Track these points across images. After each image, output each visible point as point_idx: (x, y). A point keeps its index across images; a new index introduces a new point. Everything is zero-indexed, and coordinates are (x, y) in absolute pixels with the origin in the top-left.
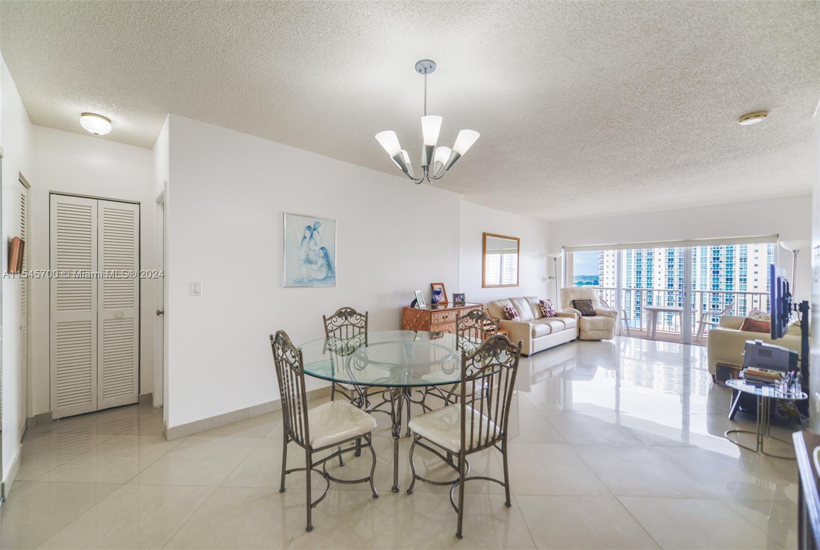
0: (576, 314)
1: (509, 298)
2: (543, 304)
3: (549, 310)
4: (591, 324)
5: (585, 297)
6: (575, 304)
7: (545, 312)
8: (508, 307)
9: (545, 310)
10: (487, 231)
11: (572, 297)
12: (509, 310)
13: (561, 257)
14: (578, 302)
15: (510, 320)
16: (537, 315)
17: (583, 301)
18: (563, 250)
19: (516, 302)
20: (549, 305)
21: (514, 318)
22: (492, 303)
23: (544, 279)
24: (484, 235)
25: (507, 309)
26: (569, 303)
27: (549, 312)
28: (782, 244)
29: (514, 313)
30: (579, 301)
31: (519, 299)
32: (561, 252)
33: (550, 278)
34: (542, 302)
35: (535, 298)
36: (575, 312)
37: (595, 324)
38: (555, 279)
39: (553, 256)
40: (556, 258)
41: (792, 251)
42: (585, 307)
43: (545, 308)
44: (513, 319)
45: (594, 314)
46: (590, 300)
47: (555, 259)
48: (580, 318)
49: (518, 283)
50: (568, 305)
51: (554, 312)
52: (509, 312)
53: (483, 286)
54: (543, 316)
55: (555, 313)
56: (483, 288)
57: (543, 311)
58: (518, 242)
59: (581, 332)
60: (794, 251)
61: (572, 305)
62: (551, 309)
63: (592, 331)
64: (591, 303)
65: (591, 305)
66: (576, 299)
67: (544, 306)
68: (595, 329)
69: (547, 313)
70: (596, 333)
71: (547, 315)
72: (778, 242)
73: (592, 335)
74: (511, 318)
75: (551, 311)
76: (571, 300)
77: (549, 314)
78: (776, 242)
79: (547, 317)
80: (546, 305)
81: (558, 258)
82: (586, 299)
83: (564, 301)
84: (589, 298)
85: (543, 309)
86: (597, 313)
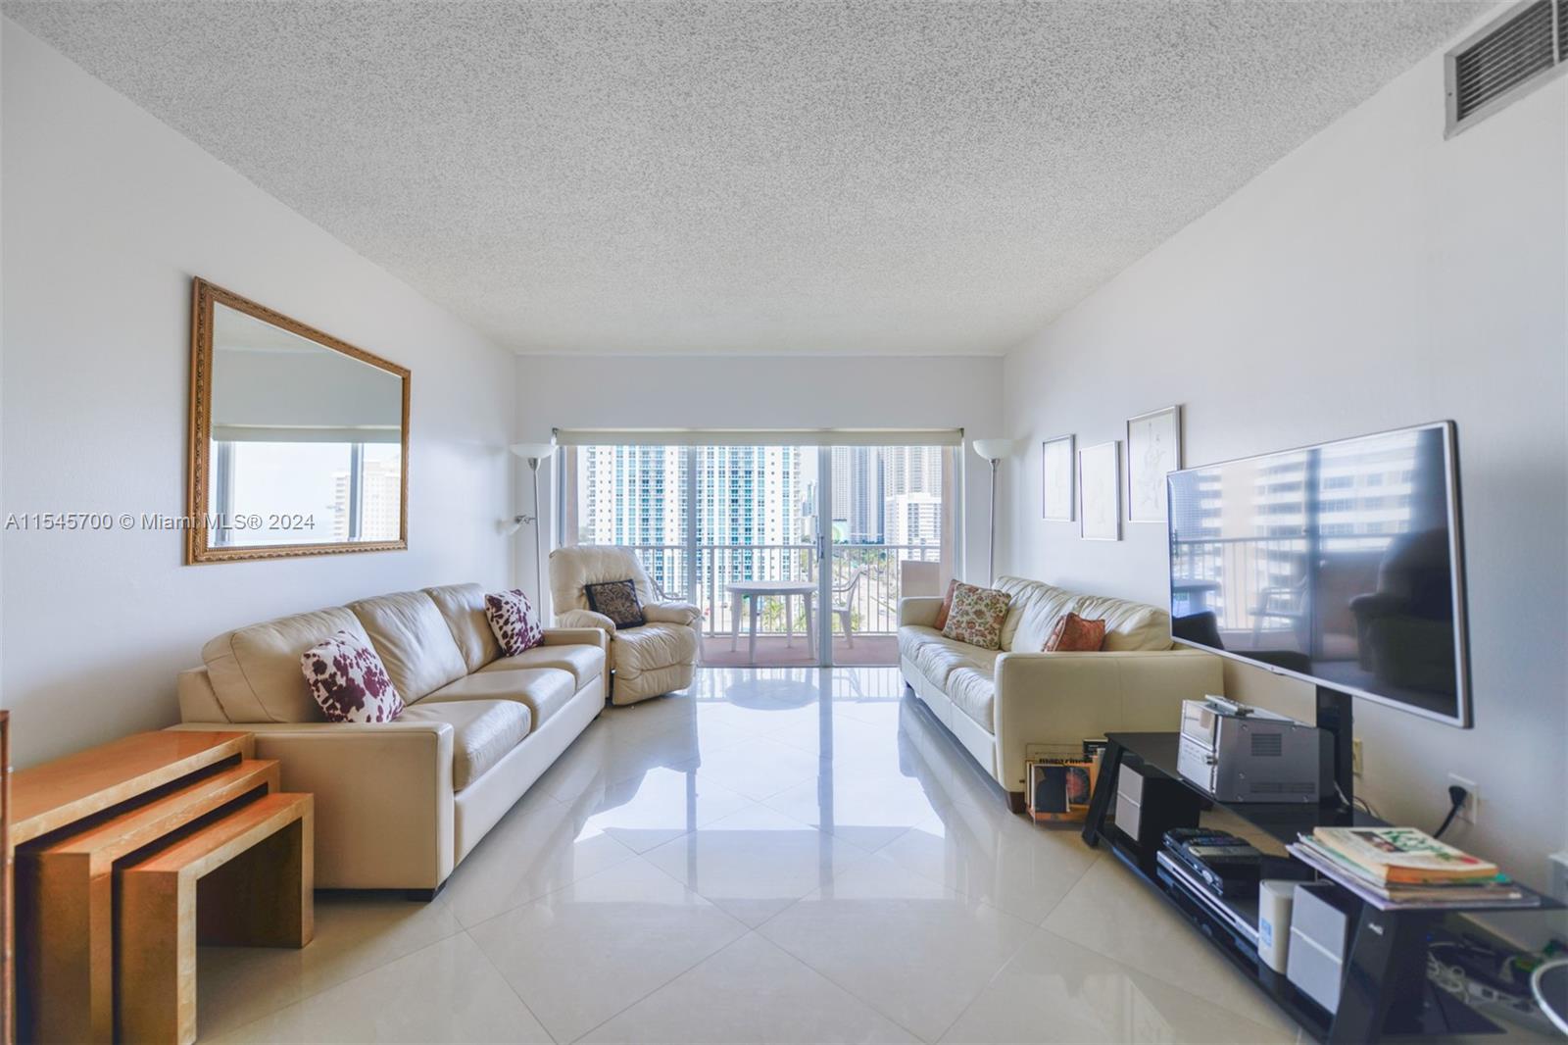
0: (602, 631)
1: (348, 602)
2: (499, 608)
3: (518, 626)
4: (642, 656)
5: (618, 573)
6: (593, 596)
7: (505, 635)
8: (328, 654)
9: (509, 628)
10: (215, 277)
11: (585, 577)
12: (331, 669)
13: (550, 457)
14: (598, 589)
15: (339, 719)
16: (477, 653)
17: (613, 583)
18: (554, 441)
19: (387, 618)
20: (519, 611)
21: (360, 705)
22: (235, 644)
23: (499, 525)
24: (202, 297)
25: (319, 667)
26: (575, 593)
27: (519, 634)
28: (978, 447)
29: (360, 681)
30: (603, 585)
31: (402, 602)
32: (550, 442)
33: (518, 520)
34: (495, 602)
35: (471, 587)
36: (598, 624)
37: (654, 654)
38: (533, 522)
39: (525, 451)
40: (535, 461)
41: (990, 462)
42: (618, 603)
43: (507, 622)
44: (353, 713)
45: (639, 620)
46: (631, 581)
47: (534, 463)
48: (612, 640)
49: (403, 536)
50: (574, 602)
51: (535, 631)
52: (329, 684)
53: (194, 551)
54: (499, 651)
55: (538, 636)
56: (186, 562)
57: (499, 634)
58: (406, 382)
59: (617, 682)
60: (993, 461)
61: (584, 599)
62: (526, 624)
63: (647, 674)
64: (633, 589)
65: (635, 596)
66: (594, 583)
67: (501, 616)
68: (651, 666)
69: (512, 641)
70: (654, 679)
71: (511, 647)
72: (963, 444)
73: (646, 686)
74: (346, 710)
75: (526, 630)
76: (580, 587)
77: (518, 644)
78: (959, 444)
79: (512, 655)
80: (508, 611)
81: (539, 461)
82: (621, 577)
83: (562, 591)
84: (627, 575)
85: (501, 628)
86: (650, 615)
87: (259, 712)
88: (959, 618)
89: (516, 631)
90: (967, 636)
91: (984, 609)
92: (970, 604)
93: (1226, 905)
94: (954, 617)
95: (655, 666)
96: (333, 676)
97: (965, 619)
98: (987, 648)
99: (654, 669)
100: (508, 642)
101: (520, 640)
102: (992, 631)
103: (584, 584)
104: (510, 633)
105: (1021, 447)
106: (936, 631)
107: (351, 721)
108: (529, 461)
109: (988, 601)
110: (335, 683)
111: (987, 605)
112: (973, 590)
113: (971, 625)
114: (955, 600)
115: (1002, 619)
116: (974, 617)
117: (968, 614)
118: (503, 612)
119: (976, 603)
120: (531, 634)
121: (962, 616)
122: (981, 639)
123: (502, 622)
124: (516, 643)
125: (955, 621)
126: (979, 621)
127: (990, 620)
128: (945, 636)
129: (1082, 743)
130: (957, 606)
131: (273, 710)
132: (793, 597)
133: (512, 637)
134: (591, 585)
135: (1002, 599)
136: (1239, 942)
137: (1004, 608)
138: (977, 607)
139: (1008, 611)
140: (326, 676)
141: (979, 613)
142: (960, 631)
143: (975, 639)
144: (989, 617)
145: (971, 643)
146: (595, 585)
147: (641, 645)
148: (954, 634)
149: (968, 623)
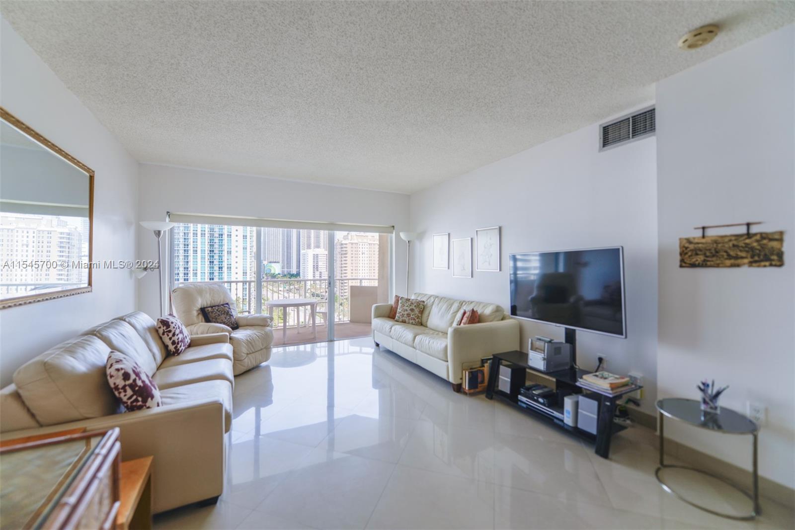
2: (167, 327)
3: (180, 336)
4: (248, 346)
5: (218, 300)
6: (207, 314)
7: (174, 343)
8: (128, 367)
9: (175, 338)
11: (200, 303)
12: (133, 376)
14: (210, 309)
16: (158, 356)
17: (218, 306)
18: (168, 219)
19: (112, 339)
21: (152, 397)
22: (49, 369)
23: (131, 272)
25: (127, 376)
26: (195, 313)
28: (403, 235)
29: (147, 381)
30: (212, 307)
32: (166, 221)
33: (145, 269)
34: (164, 323)
36: (223, 330)
37: (253, 344)
39: (149, 226)
40: (159, 232)
41: (407, 242)
42: (223, 317)
43: (174, 335)
44: (149, 403)
45: (238, 326)
46: (227, 304)
47: (158, 233)
48: (232, 337)
49: (90, 284)
50: (195, 319)
52: (132, 386)
54: (170, 353)
55: (189, 341)
57: (169, 343)
58: (92, 178)
60: (409, 242)
61: (201, 317)
62: (183, 335)
63: (249, 356)
64: (230, 308)
65: (231, 312)
66: (205, 306)
67: (170, 331)
68: (252, 351)
69: (179, 346)
70: (253, 358)
71: (178, 350)
72: (394, 233)
73: (250, 363)
74: (145, 401)
75: (184, 338)
76: (197, 309)
77: (182, 347)
78: (393, 233)
79: (179, 354)
80: (174, 328)
81: (162, 232)
82: (220, 303)
83: (187, 312)
84: (224, 301)
85: (170, 339)
86: (241, 323)
87: (75, 414)
88: (403, 313)
89: (180, 340)
90: (407, 320)
91: (414, 308)
92: (407, 306)
93: (550, 409)
94: (400, 312)
95: (254, 351)
96: (135, 380)
97: (406, 313)
98: (417, 325)
99: (253, 353)
100: (176, 347)
101: (183, 345)
102: (418, 317)
103: (200, 307)
104: (177, 341)
105: (421, 236)
106: (392, 320)
107: (149, 408)
108: (155, 232)
109: (416, 304)
110: (136, 385)
111: (415, 306)
112: (408, 300)
113: (408, 315)
114: (400, 305)
115: (422, 312)
116: (410, 311)
117: (407, 310)
118: (171, 328)
119: (410, 305)
120: (186, 340)
121: (404, 311)
122: (413, 321)
123: (171, 335)
124: (181, 347)
125: (401, 314)
126: (413, 313)
127: (417, 313)
128: (397, 321)
129: (480, 360)
130: (402, 307)
131: (84, 411)
132: (300, 308)
133: (178, 344)
134: (204, 308)
135: (421, 303)
136: (555, 420)
137: (422, 307)
138: (411, 307)
139: (424, 308)
140: (131, 381)
141: (412, 310)
142: (404, 318)
143: (411, 321)
144: (417, 311)
145: (409, 323)
146: (207, 307)
147: (247, 340)
148: (401, 320)
149: (407, 314)
